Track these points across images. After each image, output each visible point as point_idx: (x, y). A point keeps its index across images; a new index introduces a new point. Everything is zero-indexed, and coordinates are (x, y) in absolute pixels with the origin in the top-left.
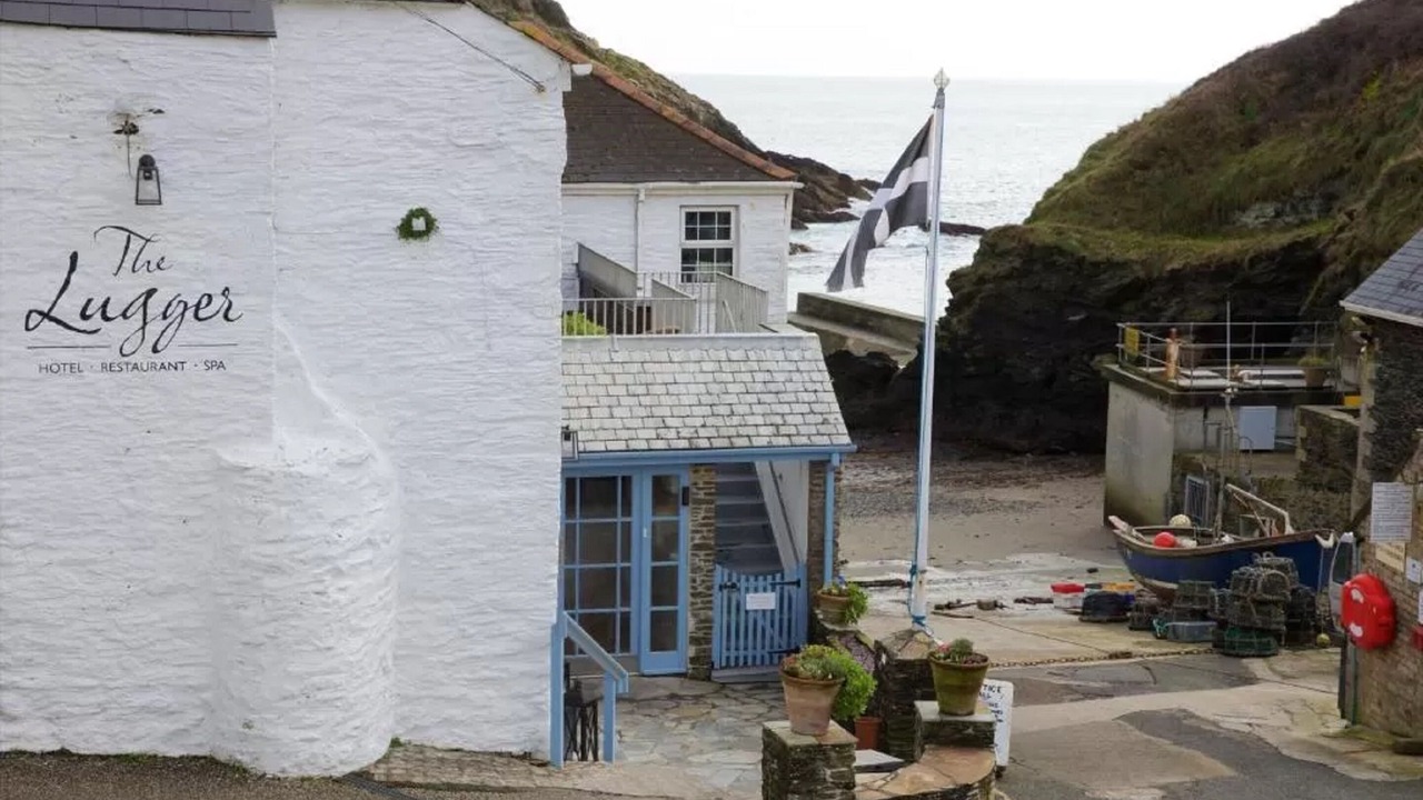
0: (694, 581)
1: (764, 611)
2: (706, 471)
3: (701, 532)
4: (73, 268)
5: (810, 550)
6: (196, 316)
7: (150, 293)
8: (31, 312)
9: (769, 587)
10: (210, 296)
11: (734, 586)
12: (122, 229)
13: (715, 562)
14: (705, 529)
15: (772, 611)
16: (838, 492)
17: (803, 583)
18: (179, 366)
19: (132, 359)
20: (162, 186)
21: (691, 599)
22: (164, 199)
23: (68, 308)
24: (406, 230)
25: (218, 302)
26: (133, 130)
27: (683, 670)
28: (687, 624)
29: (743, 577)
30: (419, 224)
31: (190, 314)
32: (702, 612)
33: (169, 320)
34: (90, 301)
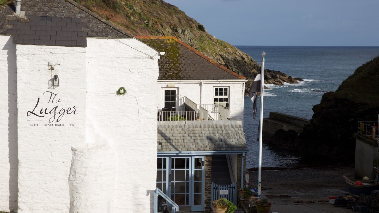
0: (206, 186)
1: (225, 195)
2: (209, 157)
3: (208, 173)
4: (38, 102)
5: (237, 179)
6: (67, 113)
7: (56, 107)
8: (28, 112)
9: (227, 189)
10: (70, 108)
11: (217, 188)
12: (50, 92)
13: (211, 181)
14: (209, 172)
15: (227, 195)
16: (245, 163)
17: (236, 188)
18: (63, 125)
19: (52, 123)
20: (59, 82)
21: (205, 191)
22: (60, 85)
23: (37, 111)
24: (119, 92)
25: (73, 109)
26: (53, 69)
27: (203, 211)
28: (204, 198)
29: (219, 186)
30: (122, 91)
31: (66, 112)
32: (208, 195)
33: (61, 114)
34: (42, 109)
